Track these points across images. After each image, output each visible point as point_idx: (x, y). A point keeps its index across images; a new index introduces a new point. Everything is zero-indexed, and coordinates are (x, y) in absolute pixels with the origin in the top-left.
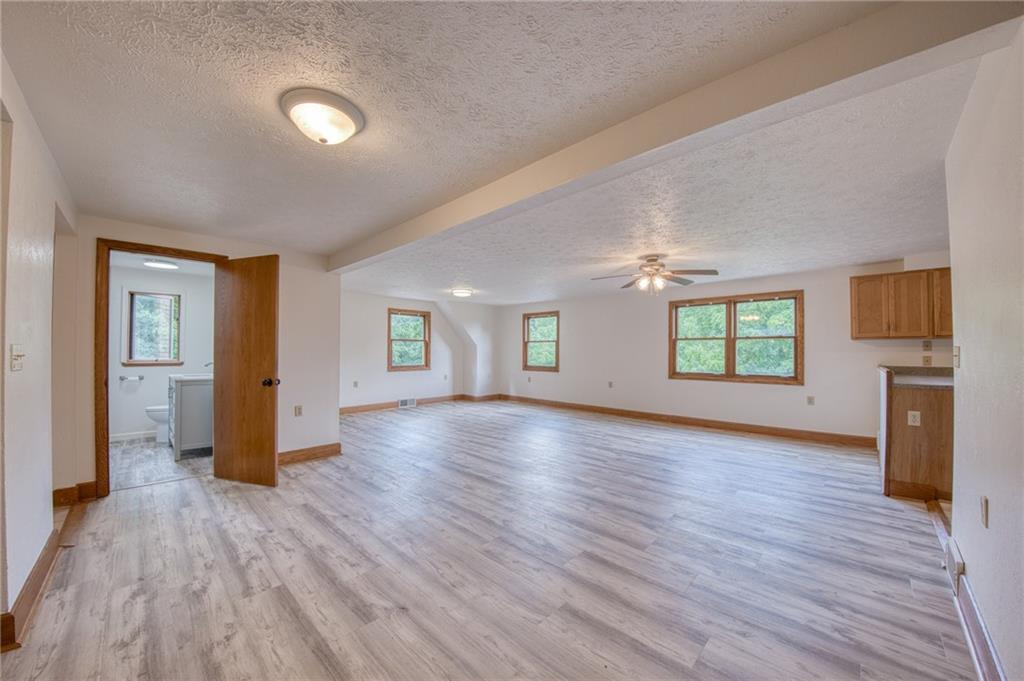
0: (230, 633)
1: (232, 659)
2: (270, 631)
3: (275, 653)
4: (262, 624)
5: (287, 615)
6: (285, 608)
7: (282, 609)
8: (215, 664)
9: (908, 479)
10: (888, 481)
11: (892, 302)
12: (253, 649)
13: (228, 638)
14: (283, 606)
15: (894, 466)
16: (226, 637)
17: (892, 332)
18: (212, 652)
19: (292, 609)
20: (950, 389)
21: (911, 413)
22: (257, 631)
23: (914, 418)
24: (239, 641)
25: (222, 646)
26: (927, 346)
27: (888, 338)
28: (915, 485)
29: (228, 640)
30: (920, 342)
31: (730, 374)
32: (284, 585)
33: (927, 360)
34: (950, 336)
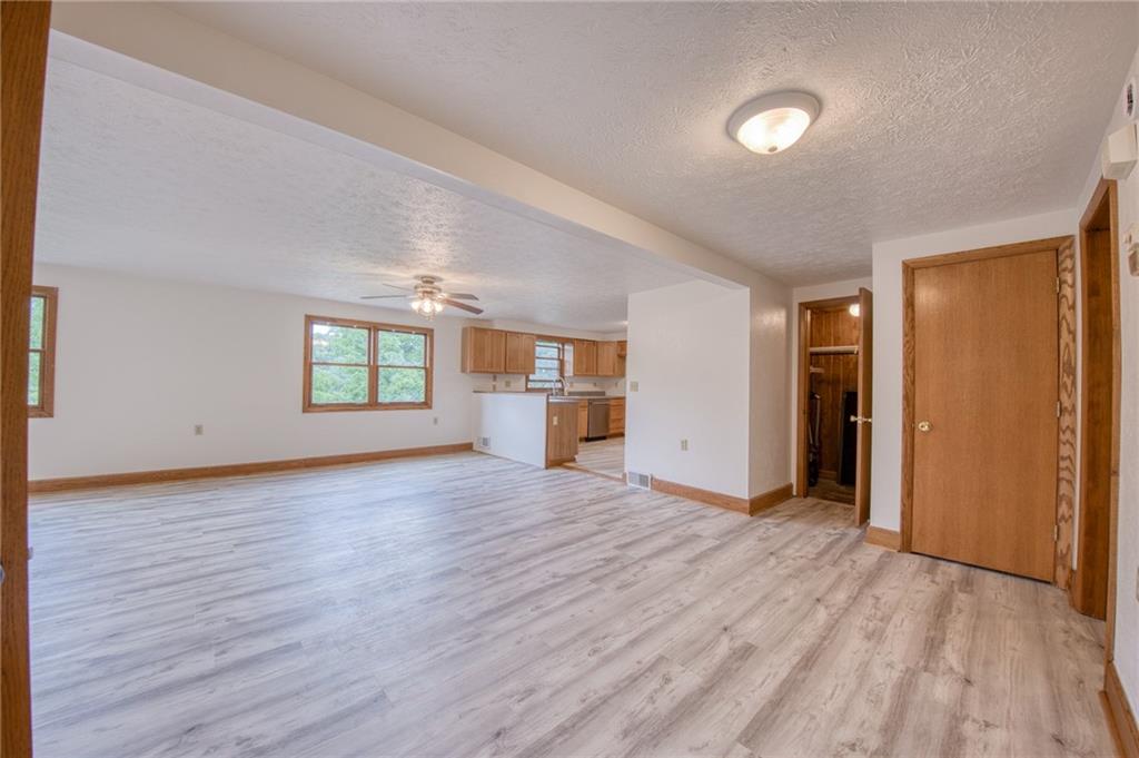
0: (847, 750)
1: (866, 725)
2: (815, 713)
3: (833, 694)
4: (812, 726)
5: (786, 708)
6: (777, 716)
7: (781, 718)
8: (883, 736)
10: (547, 460)
12: (843, 716)
13: (853, 747)
14: (774, 721)
15: (549, 451)
16: (854, 750)
18: (877, 750)
19: (773, 710)
21: (555, 418)
22: (823, 725)
23: (555, 421)
24: (846, 734)
25: (865, 745)
26: (495, 378)
29: (854, 745)
31: (373, 404)
32: (739, 740)
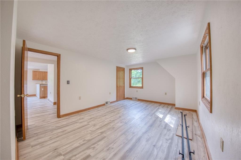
9: (42, 96)
10: (40, 97)
11: (38, 75)
15: (41, 95)
17: (38, 79)
20: (47, 86)
21: (42, 89)
23: (43, 89)
26: (42, 81)
27: (38, 80)
28: (43, 97)
30: (41, 80)
33: (42, 83)
34: (47, 80)
